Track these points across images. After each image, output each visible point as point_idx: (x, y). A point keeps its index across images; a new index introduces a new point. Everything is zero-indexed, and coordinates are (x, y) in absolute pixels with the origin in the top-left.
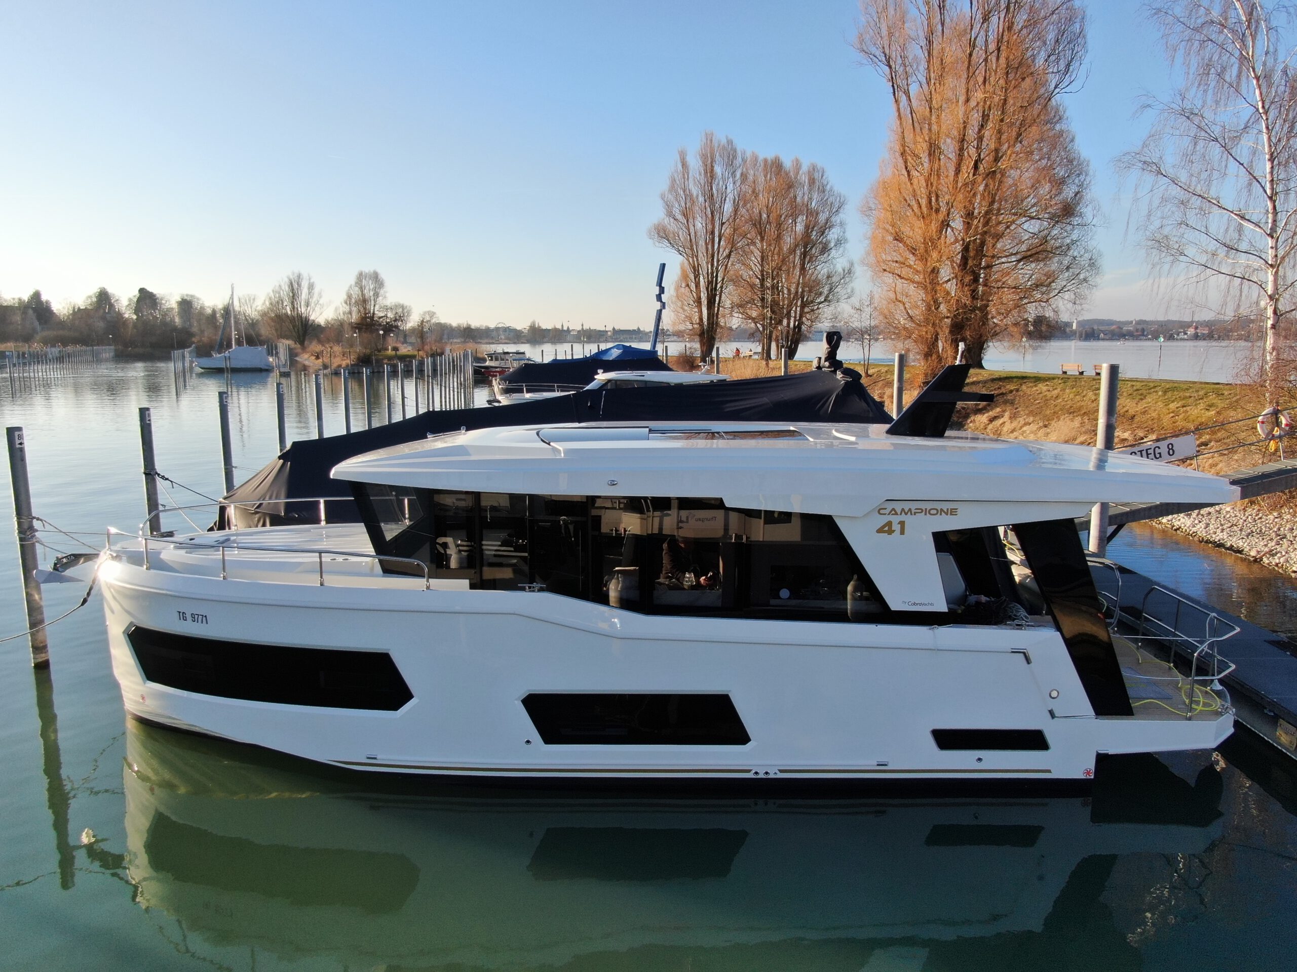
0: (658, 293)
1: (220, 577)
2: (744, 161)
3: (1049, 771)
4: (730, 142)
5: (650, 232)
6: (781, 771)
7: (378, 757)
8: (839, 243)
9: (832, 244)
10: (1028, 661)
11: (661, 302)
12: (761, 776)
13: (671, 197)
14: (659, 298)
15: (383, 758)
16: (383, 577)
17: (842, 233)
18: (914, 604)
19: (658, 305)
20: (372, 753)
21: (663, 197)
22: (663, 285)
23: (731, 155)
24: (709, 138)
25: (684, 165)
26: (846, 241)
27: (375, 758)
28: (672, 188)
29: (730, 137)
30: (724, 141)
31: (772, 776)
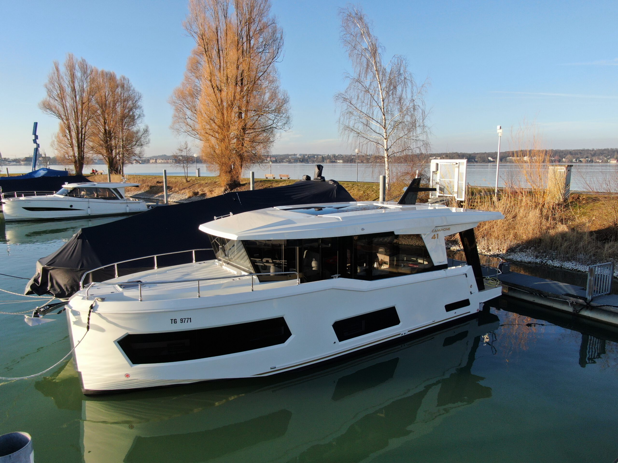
0: (34, 139)
1: (197, 296)
2: (92, 71)
3: (470, 312)
4: (84, 61)
5: (39, 105)
6: (409, 331)
7: (276, 367)
8: (139, 116)
9: (136, 117)
10: (467, 276)
11: (37, 144)
12: (403, 335)
13: (51, 87)
14: (35, 141)
15: (278, 366)
16: (260, 284)
17: (141, 112)
18: (440, 262)
19: (35, 146)
20: (273, 366)
21: (46, 86)
22: (37, 134)
23: (84, 68)
24: (71, 58)
25: (57, 70)
26: (144, 116)
27: (275, 368)
28: (51, 82)
29: (84, 58)
30: (80, 60)
31: (406, 334)
